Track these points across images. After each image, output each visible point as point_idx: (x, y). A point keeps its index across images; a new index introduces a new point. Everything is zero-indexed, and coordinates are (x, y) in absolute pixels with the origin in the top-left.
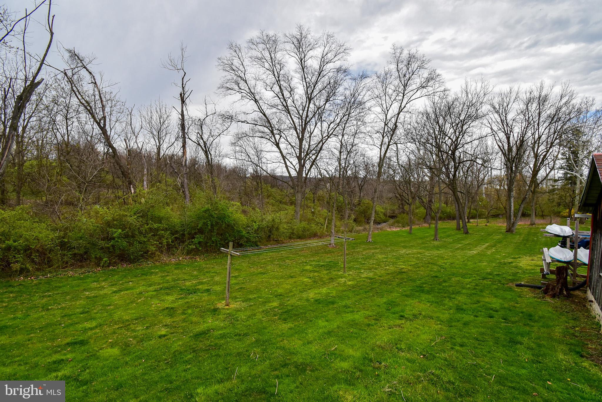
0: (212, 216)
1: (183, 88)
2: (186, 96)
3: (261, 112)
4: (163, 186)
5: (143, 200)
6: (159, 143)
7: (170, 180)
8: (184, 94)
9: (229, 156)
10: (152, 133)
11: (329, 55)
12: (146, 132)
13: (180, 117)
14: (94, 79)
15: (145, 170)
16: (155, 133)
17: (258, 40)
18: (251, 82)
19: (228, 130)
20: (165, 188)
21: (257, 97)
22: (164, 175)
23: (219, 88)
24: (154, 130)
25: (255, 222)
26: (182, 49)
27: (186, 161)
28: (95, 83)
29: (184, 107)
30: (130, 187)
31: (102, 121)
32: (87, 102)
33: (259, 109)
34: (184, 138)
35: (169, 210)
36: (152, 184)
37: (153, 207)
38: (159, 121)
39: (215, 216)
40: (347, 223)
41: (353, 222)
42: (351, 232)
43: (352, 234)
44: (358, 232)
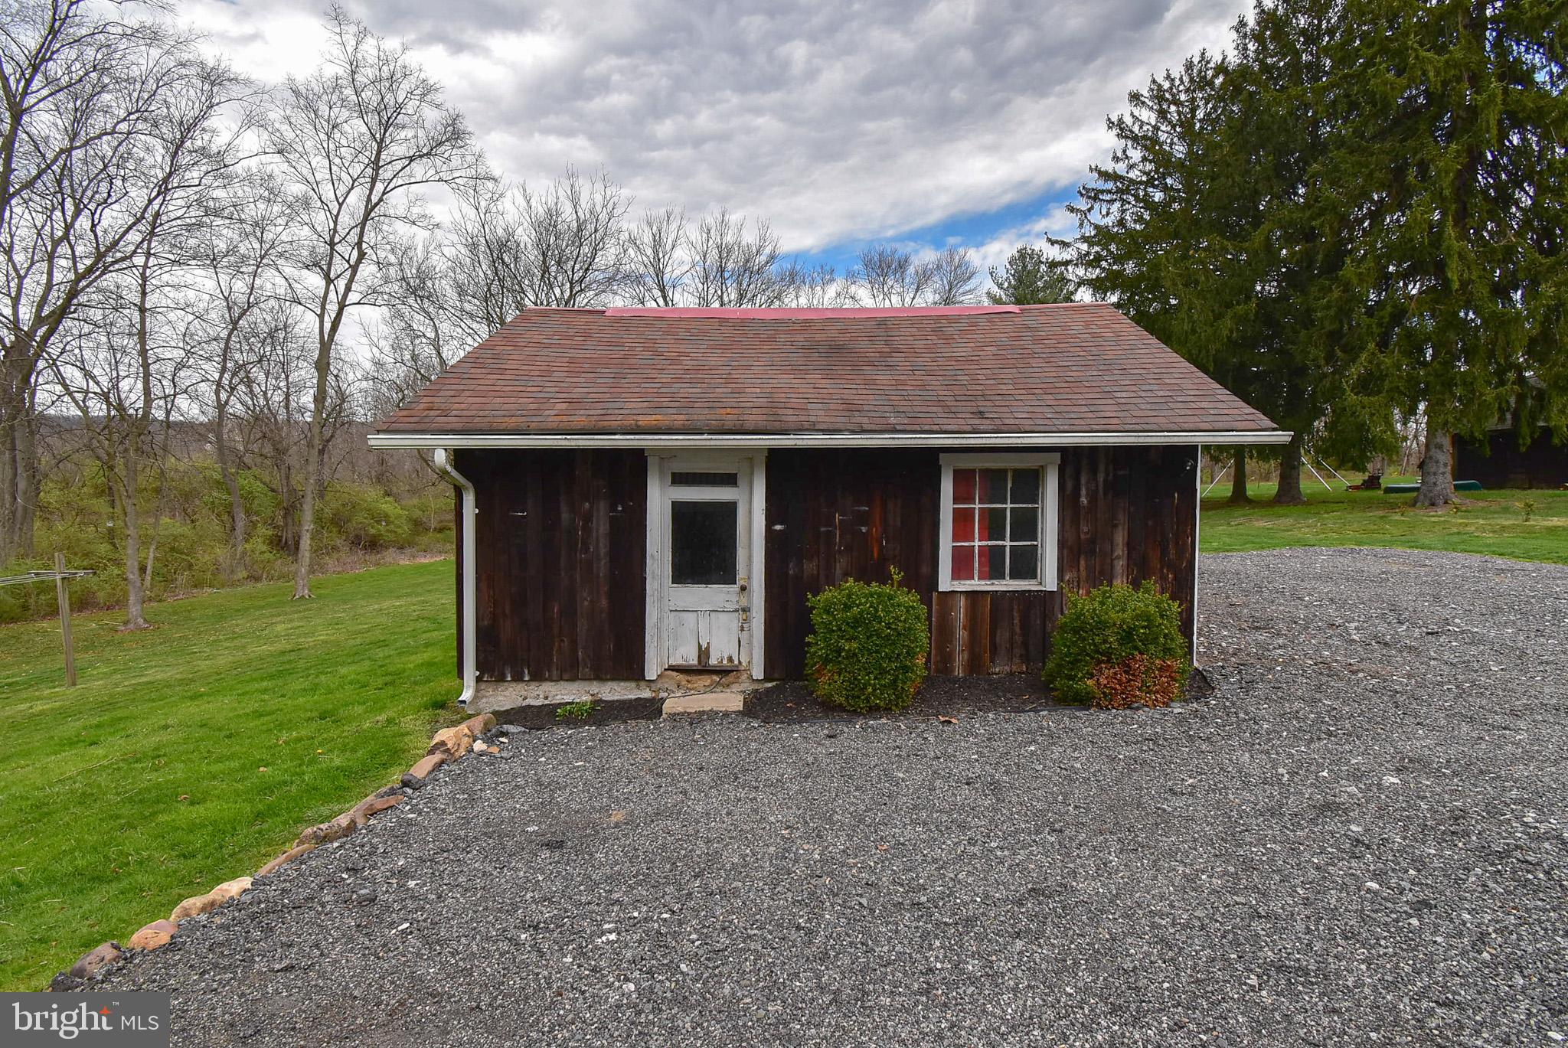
40: (244, 553)
41: (265, 548)
42: (257, 579)
43: (259, 585)
44: (285, 577)
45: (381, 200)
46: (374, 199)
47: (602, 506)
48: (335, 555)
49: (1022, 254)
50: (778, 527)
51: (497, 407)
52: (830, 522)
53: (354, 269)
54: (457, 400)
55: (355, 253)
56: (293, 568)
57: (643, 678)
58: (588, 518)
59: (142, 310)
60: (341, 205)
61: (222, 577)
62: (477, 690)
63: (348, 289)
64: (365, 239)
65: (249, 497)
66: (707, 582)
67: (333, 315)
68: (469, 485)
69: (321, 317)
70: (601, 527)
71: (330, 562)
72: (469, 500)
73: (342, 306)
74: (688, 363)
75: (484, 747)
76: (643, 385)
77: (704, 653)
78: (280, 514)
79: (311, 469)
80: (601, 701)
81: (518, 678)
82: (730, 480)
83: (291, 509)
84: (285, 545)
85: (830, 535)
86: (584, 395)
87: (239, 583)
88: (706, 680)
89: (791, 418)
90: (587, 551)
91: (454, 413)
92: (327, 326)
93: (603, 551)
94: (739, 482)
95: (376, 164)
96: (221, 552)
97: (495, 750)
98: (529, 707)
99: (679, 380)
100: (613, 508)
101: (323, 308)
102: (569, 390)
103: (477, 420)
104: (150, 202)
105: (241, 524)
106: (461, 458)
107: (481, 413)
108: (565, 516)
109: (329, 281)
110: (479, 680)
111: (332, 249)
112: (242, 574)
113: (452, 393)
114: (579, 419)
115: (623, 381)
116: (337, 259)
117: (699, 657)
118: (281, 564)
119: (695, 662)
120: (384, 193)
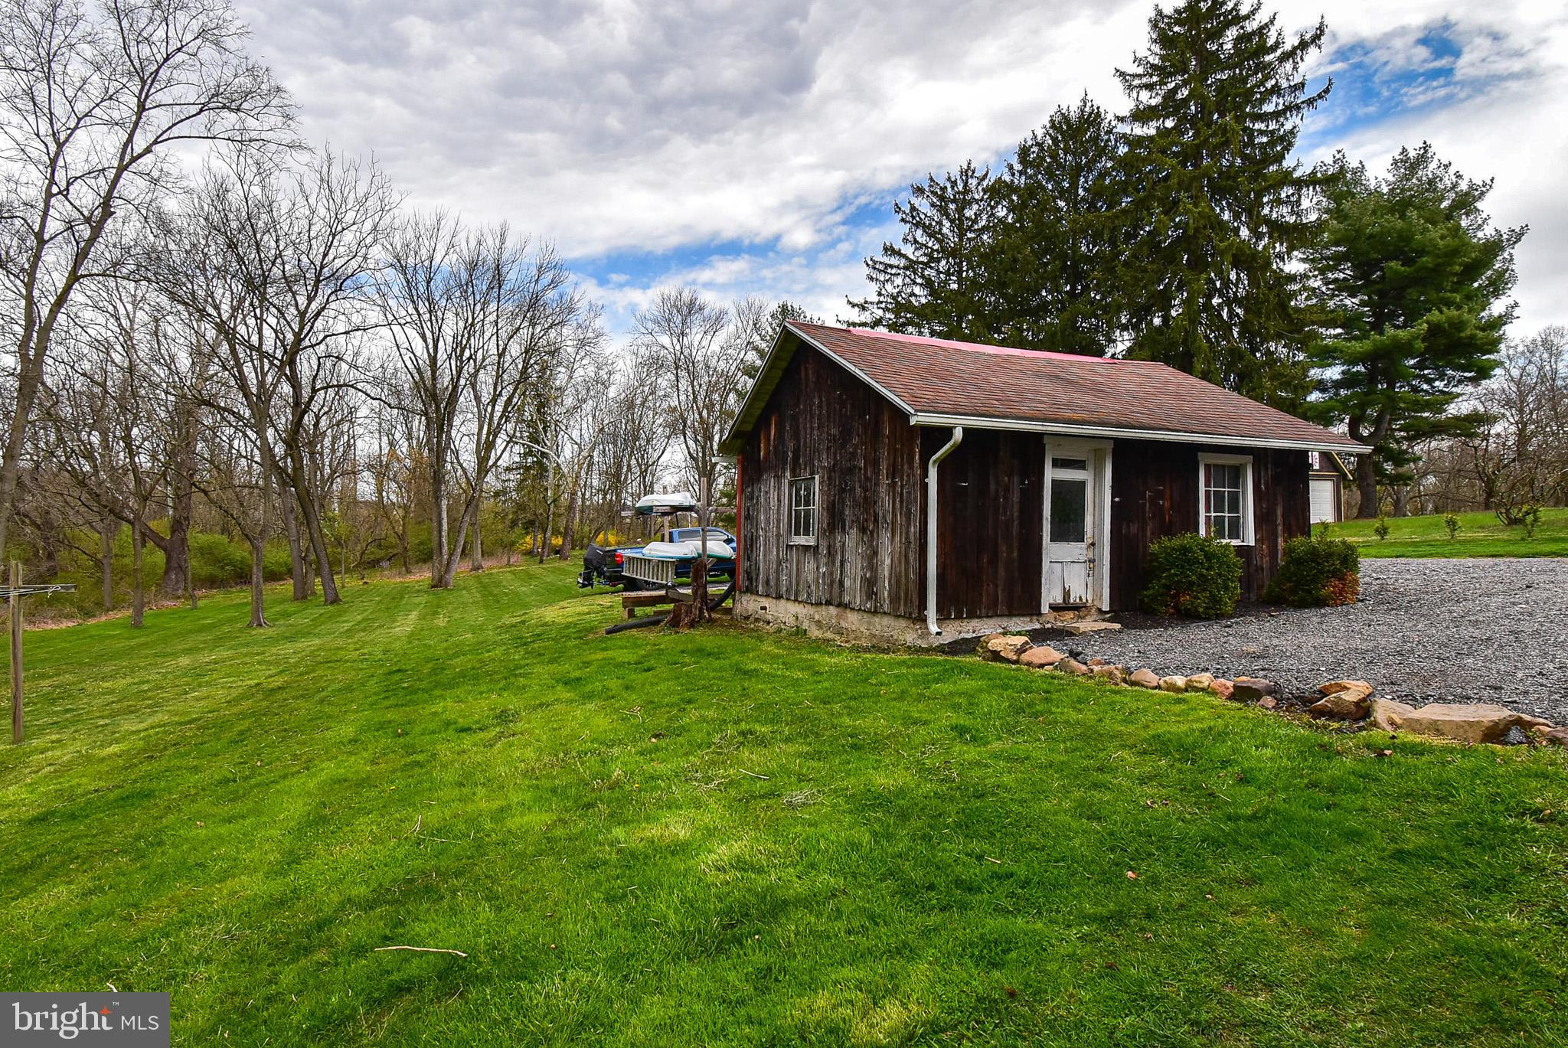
47: (1016, 479)
49: (784, 310)
50: (1117, 499)
52: (1144, 498)
57: (1040, 613)
58: (1007, 489)
66: (1068, 540)
70: (1015, 494)
74: (993, 379)
77: (1066, 594)
81: (959, 617)
85: (1144, 505)
86: (988, 397)
88: (1070, 614)
90: (1005, 515)
91: (937, 401)
93: (1016, 514)
94: (1087, 467)
99: (1016, 390)
100: (1022, 482)
107: (955, 403)
108: (993, 487)
117: (1065, 599)
119: (1061, 601)
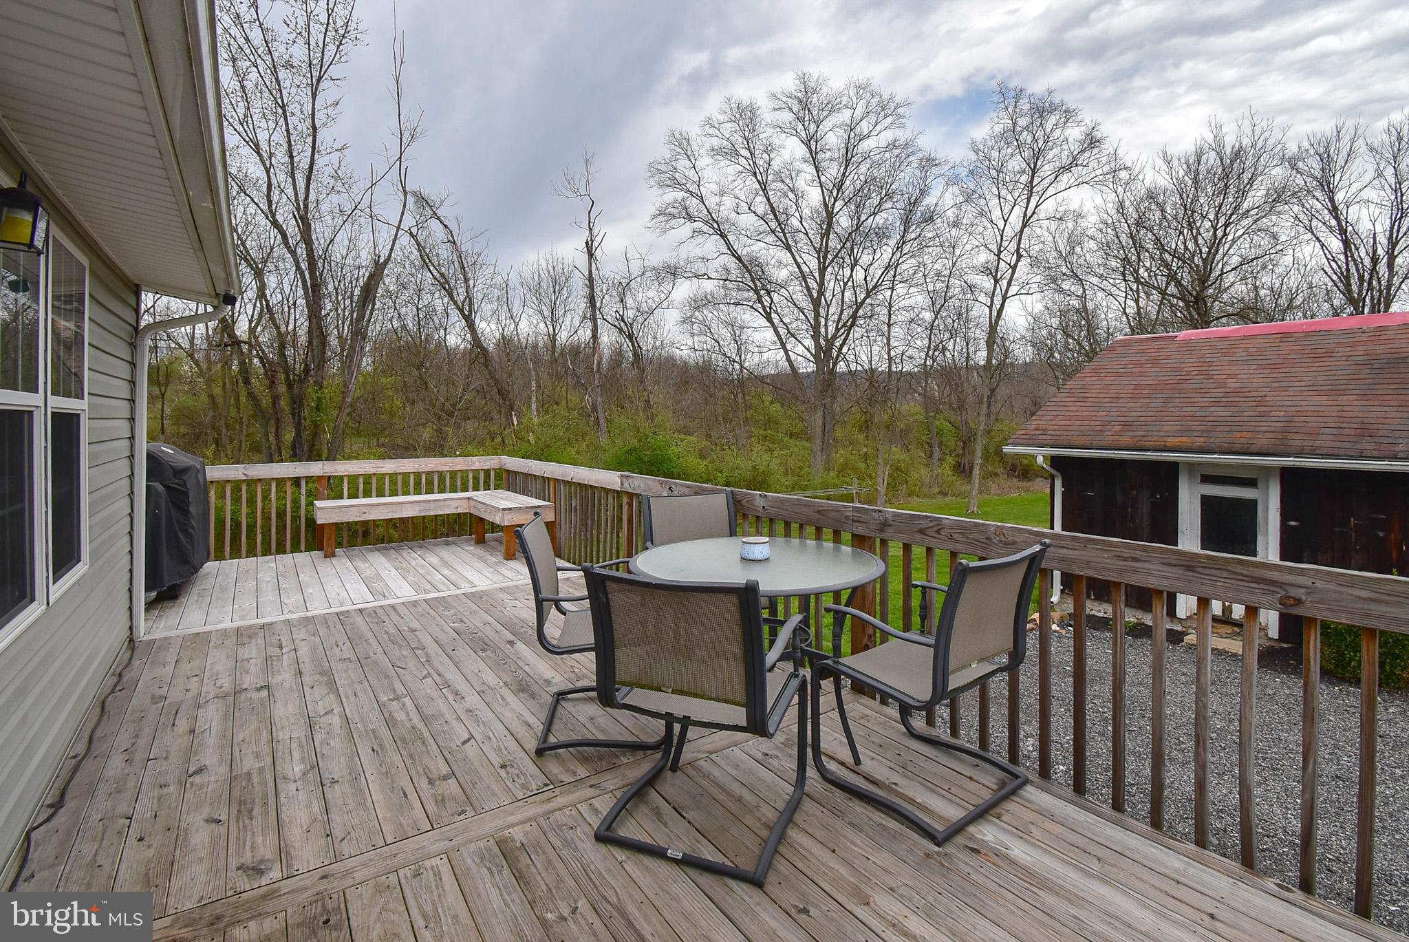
0: (640, 459)
1: (590, 229)
2: (596, 244)
3: (733, 255)
4: (561, 409)
5: (531, 437)
6: (554, 330)
7: (574, 398)
8: (592, 241)
9: (678, 345)
10: (542, 314)
11: (864, 123)
12: (531, 312)
13: (587, 282)
14: (452, 236)
15: (533, 383)
16: (547, 313)
17: (722, 118)
18: (712, 201)
19: (670, 299)
20: (567, 414)
21: (724, 227)
22: (564, 389)
23: (655, 216)
24: (545, 309)
25: (721, 472)
26: (587, 161)
27: (599, 363)
28: (454, 242)
29: (593, 264)
30: (511, 415)
31: (466, 304)
32: (442, 275)
33: (729, 249)
34: (594, 320)
35: (573, 452)
36: (544, 408)
37: (548, 446)
38: (552, 290)
39: (646, 459)
40: (937, 475)
41: (950, 473)
42: (945, 495)
43: (946, 499)
44: (961, 494)
45: (1034, 213)
46: (1029, 215)
47: (1146, 494)
48: (996, 480)
50: (1293, 523)
51: (1076, 428)
52: (1345, 524)
53: (1014, 268)
54: (1053, 423)
55: (1015, 258)
56: (968, 488)
57: (1175, 616)
58: (1135, 500)
59: (889, 325)
60: (1006, 221)
61: (925, 490)
62: (1061, 598)
63: (1009, 284)
64: (1022, 246)
65: (940, 433)
67: (998, 307)
68: (1058, 474)
69: (990, 308)
70: (1145, 508)
71: (994, 487)
72: (1058, 484)
73: (1004, 298)
74: (1232, 384)
75: (1058, 629)
76: (1185, 409)
77: (1226, 608)
78: (960, 444)
79: (981, 419)
80: (1143, 624)
82: (1252, 483)
83: (967, 441)
84: (963, 470)
85: (1345, 535)
86: (1136, 419)
87: (932, 496)
88: (1229, 629)
89: (1297, 441)
90: (1134, 522)
91: (1050, 432)
92: (995, 314)
93: (1146, 524)
94: (1259, 484)
95: (1030, 187)
96: (923, 472)
97: (1063, 632)
98: (1094, 616)
99: (1216, 404)
100: (1154, 496)
101: (992, 302)
102: (1126, 414)
103: (1062, 438)
104: (893, 255)
105: (937, 454)
106: (1055, 461)
107: (1066, 433)
108: (1119, 498)
109: (996, 281)
110: (1062, 592)
111: (999, 258)
112: (936, 490)
113: (1051, 417)
114: (1126, 440)
115: (1170, 405)
116: (1002, 264)
117: (1223, 611)
118: (960, 485)
119: (1220, 613)
120: (1036, 207)
